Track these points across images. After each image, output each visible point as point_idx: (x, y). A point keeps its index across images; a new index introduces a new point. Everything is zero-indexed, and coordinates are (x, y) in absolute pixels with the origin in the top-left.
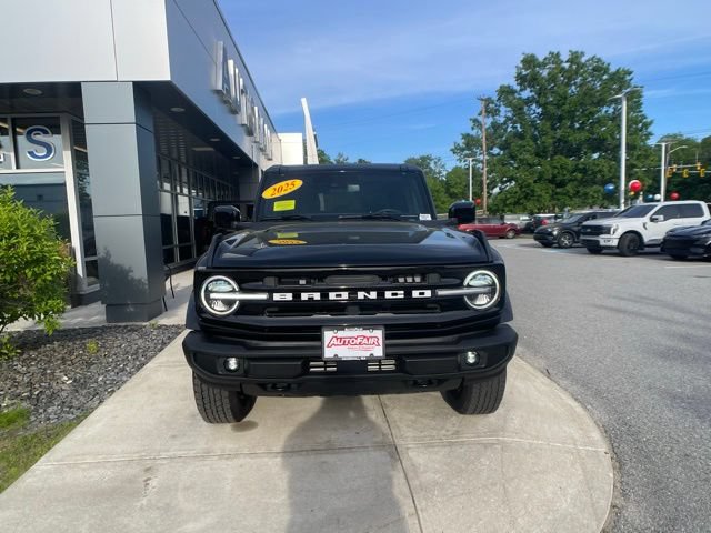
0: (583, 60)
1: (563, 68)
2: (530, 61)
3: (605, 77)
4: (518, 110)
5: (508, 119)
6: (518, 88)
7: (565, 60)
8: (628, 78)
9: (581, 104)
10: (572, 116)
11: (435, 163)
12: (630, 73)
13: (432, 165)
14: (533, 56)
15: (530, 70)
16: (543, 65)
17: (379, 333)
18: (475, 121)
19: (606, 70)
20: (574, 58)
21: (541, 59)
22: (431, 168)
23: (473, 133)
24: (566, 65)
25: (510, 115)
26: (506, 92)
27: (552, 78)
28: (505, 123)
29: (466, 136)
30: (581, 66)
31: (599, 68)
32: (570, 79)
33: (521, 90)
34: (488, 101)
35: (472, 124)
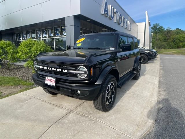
17: (55, 79)
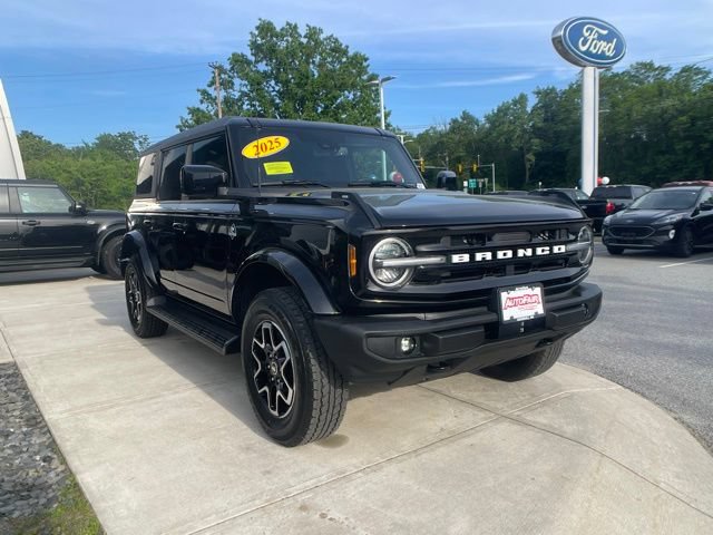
0: (322, 37)
1: (301, 44)
2: (266, 29)
3: (344, 60)
4: (256, 83)
5: (244, 94)
6: (253, 59)
7: (303, 35)
8: (365, 64)
9: (324, 87)
10: (315, 99)
11: (140, 142)
12: (366, 60)
13: (137, 146)
14: (270, 24)
15: (267, 39)
16: (280, 36)
18: (204, 92)
19: (345, 53)
20: (313, 33)
21: (278, 29)
22: (135, 150)
23: (203, 107)
24: (304, 41)
25: (244, 89)
26: (238, 61)
27: (291, 53)
28: (239, 99)
29: (194, 111)
30: (318, 43)
31: (338, 50)
32: (309, 56)
33: (257, 62)
34: (221, 70)
35: (200, 97)
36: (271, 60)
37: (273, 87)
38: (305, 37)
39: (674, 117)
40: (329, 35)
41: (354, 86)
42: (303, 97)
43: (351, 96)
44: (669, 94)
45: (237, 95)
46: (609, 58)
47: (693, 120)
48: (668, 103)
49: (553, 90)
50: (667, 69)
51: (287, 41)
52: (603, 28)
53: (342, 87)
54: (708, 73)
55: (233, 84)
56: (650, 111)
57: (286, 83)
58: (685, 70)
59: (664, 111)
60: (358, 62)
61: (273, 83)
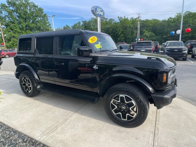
1: (23, 3)
3: (37, 9)
4: (10, 13)
5: (6, 16)
6: (8, 6)
8: (43, 11)
9: (32, 16)
12: (43, 9)
19: (37, 7)
24: (24, 2)
25: (6, 14)
26: (3, 6)
28: (5, 17)
30: (28, 3)
31: (34, 6)
32: (26, 7)
36: (14, 7)
37: (15, 15)
38: (24, 1)
39: (110, 29)
40: (31, 2)
41: (40, 16)
42: (25, 18)
43: (40, 19)
44: (108, 24)
45: (4, 16)
46: (102, 16)
47: (113, 30)
48: (108, 26)
49: (86, 21)
50: (107, 19)
51: (19, 2)
52: (101, 9)
53: (37, 16)
54: (114, 20)
55: (2, 12)
56: (105, 27)
57: (20, 14)
58: (111, 19)
59: (108, 27)
60: (41, 10)
61: (15, 13)
